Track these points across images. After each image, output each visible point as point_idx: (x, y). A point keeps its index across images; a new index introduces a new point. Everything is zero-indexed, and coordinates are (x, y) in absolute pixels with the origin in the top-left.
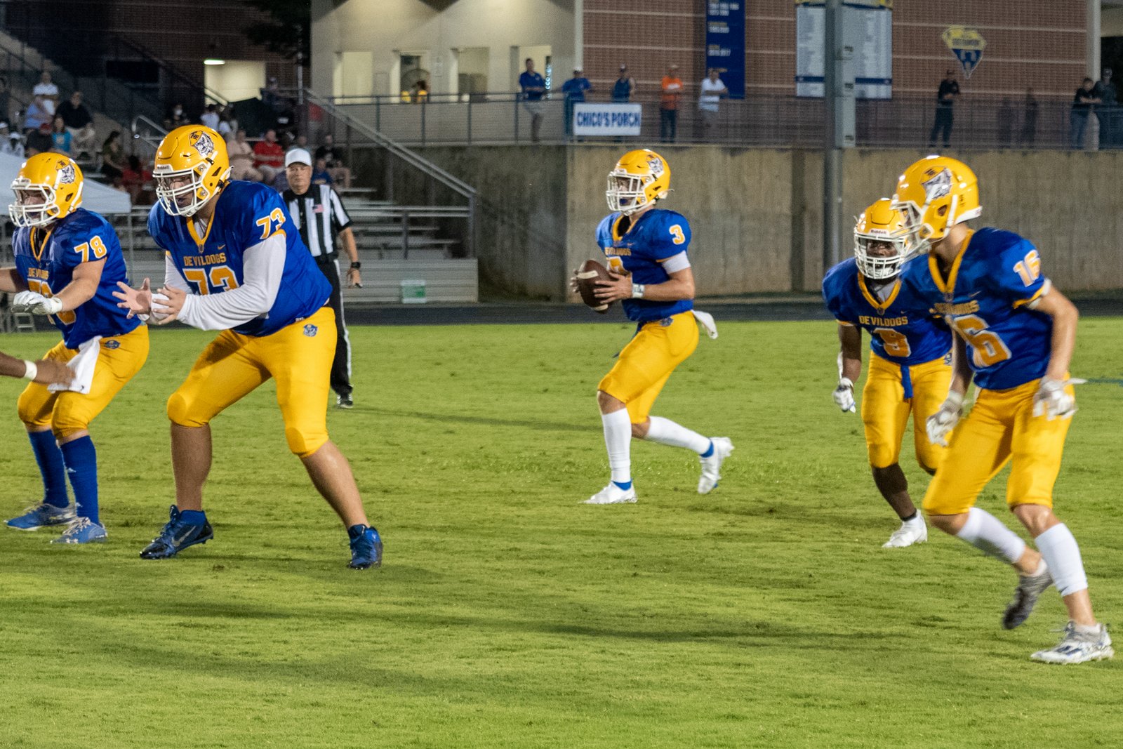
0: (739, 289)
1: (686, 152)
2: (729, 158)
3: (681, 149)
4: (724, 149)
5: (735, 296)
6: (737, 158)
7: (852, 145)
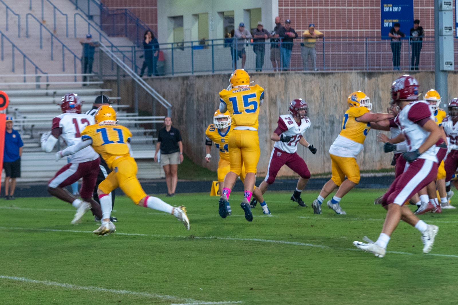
0: (378, 167)
1: (331, 76)
2: (366, 79)
3: (328, 74)
4: (363, 74)
5: (373, 171)
6: (373, 79)
7: (452, 68)
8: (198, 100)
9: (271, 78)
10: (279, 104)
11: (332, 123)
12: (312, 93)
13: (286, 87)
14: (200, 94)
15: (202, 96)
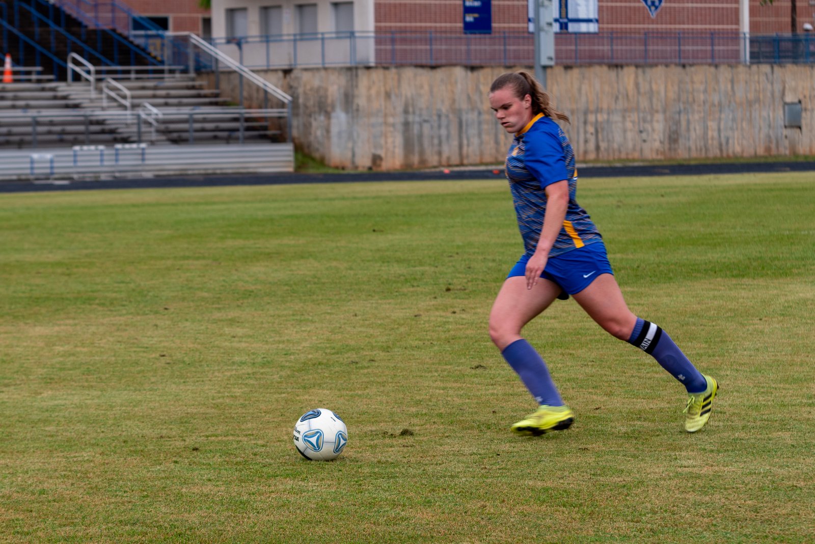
0: (478, 159)
1: (439, 69)
4: (466, 68)
5: (474, 165)
7: (552, 63)
8: (305, 93)
9: (387, 72)
10: (393, 97)
11: (439, 116)
12: (422, 87)
13: (399, 81)
14: (308, 87)
15: (311, 89)
